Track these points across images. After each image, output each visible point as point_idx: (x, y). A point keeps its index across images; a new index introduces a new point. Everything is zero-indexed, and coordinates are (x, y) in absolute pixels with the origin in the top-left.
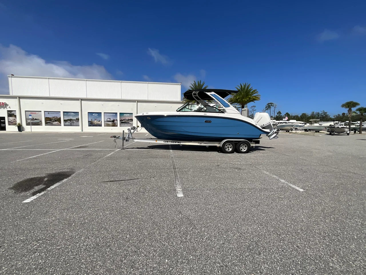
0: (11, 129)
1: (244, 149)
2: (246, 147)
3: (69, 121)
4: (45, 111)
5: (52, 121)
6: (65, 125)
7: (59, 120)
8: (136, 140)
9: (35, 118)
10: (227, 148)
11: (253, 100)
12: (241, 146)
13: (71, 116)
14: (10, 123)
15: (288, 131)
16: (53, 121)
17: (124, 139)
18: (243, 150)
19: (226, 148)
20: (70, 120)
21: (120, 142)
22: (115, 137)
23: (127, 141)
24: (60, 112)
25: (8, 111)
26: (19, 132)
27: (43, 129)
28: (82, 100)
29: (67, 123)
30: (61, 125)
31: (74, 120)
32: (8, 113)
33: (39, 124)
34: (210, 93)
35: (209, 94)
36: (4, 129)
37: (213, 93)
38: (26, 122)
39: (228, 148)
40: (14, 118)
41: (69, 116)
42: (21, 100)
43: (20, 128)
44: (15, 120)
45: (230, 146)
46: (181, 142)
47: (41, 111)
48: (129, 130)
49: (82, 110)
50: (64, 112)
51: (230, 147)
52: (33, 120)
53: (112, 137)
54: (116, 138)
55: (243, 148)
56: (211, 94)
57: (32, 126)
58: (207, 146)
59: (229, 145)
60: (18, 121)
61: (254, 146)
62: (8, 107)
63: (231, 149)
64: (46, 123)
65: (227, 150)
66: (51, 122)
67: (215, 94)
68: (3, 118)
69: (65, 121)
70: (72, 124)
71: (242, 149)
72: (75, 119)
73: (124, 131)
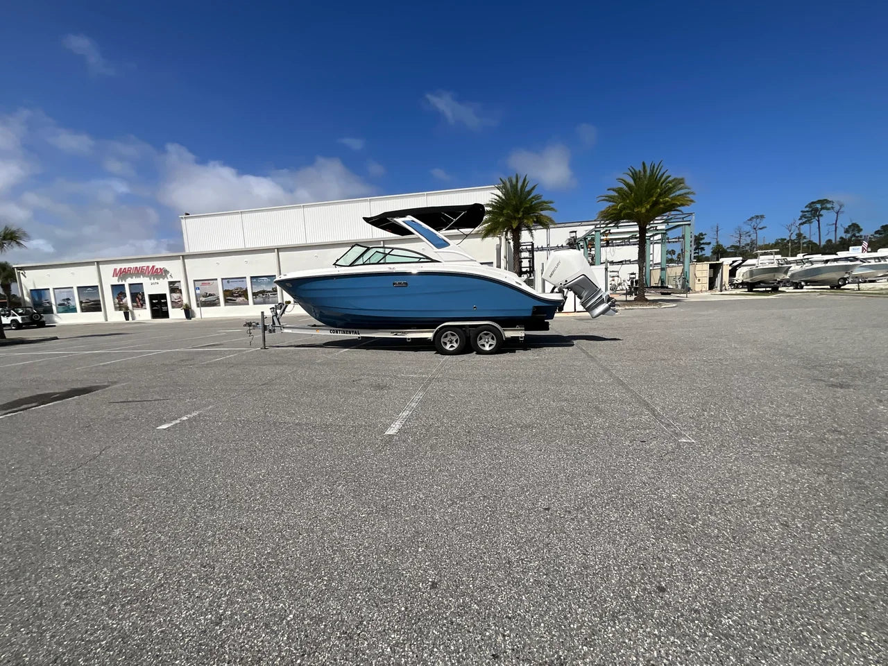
0: (176, 315)
1: (490, 345)
2: (493, 338)
3: (261, 295)
4: (222, 279)
5: (234, 297)
6: (255, 303)
7: (244, 293)
8: (286, 331)
9: (209, 293)
10: (448, 343)
11: (671, 207)
12: (481, 339)
13: (263, 284)
14: (176, 304)
15: (836, 286)
16: (237, 297)
17: (265, 328)
18: (487, 348)
19: (446, 344)
20: (263, 292)
21: (258, 333)
22: (249, 324)
23: (270, 331)
24: (245, 278)
25: (170, 283)
26: (187, 320)
27: (223, 312)
28: (279, 250)
29: (259, 299)
30: (248, 304)
31: (270, 292)
32: (170, 287)
33: (214, 303)
34: (403, 219)
35: (400, 221)
36: (166, 315)
37: (409, 218)
38: (197, 301)
39: (451, 342)
40: (178, 295)
41: (260, 284)
42: (186, 260)
43: (189, 313)
44: (180, 298)
45: (454, 339)
46: (360, 331)
47: (216, 279)
48: (272, 310)
49: (280, 271)
50: (252, 278)
51: (454, 341)
52: (206, 296)
53: (245, 325)
54: (251, 328)
55: (487, 343)
56: (404, 222)
57: (202, 308)
58: (409, 339)
59: (453, 335)
60: (185, 301)
61: (521, 337)
62: (168, 276)
63: (456, 345)
64: (227, 301)
65: (448, 347)
66: (234, 299)
67: (413, 221)
68: (164, 296)
69: (254, 294)
70: (267, 300)
71: (484, 345)
72: (271, 290)
73: (262, 313)
